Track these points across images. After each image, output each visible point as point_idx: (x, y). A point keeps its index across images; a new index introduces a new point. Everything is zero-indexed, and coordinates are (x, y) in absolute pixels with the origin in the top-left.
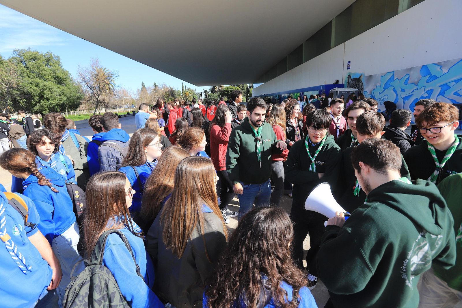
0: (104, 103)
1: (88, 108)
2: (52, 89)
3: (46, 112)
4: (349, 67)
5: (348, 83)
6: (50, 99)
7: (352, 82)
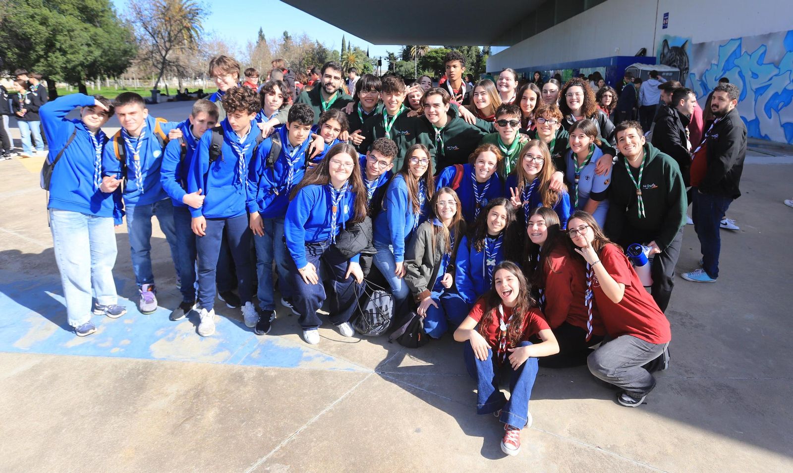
0: (176, 66)
1: (142, 74)
2: (73, 31)
3: (58, 77)
4: (665, 24)
5: (663, 55)
6: (69, 52)
7: (669, 55)
